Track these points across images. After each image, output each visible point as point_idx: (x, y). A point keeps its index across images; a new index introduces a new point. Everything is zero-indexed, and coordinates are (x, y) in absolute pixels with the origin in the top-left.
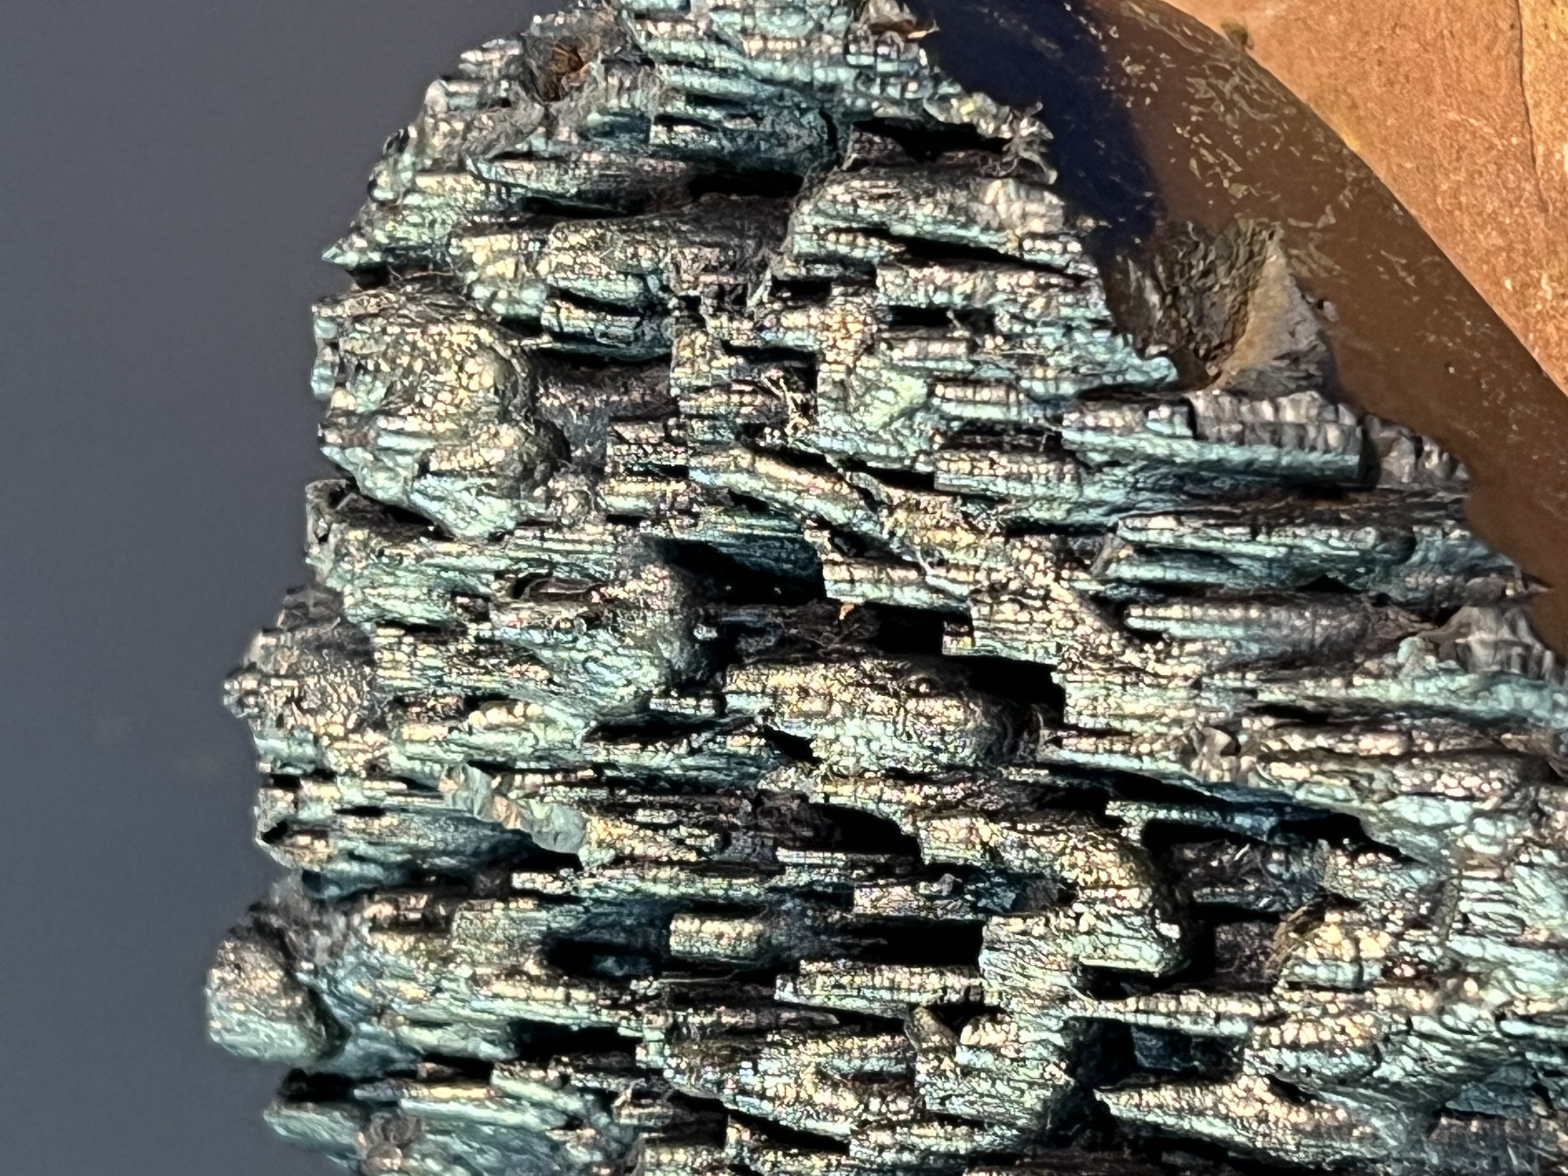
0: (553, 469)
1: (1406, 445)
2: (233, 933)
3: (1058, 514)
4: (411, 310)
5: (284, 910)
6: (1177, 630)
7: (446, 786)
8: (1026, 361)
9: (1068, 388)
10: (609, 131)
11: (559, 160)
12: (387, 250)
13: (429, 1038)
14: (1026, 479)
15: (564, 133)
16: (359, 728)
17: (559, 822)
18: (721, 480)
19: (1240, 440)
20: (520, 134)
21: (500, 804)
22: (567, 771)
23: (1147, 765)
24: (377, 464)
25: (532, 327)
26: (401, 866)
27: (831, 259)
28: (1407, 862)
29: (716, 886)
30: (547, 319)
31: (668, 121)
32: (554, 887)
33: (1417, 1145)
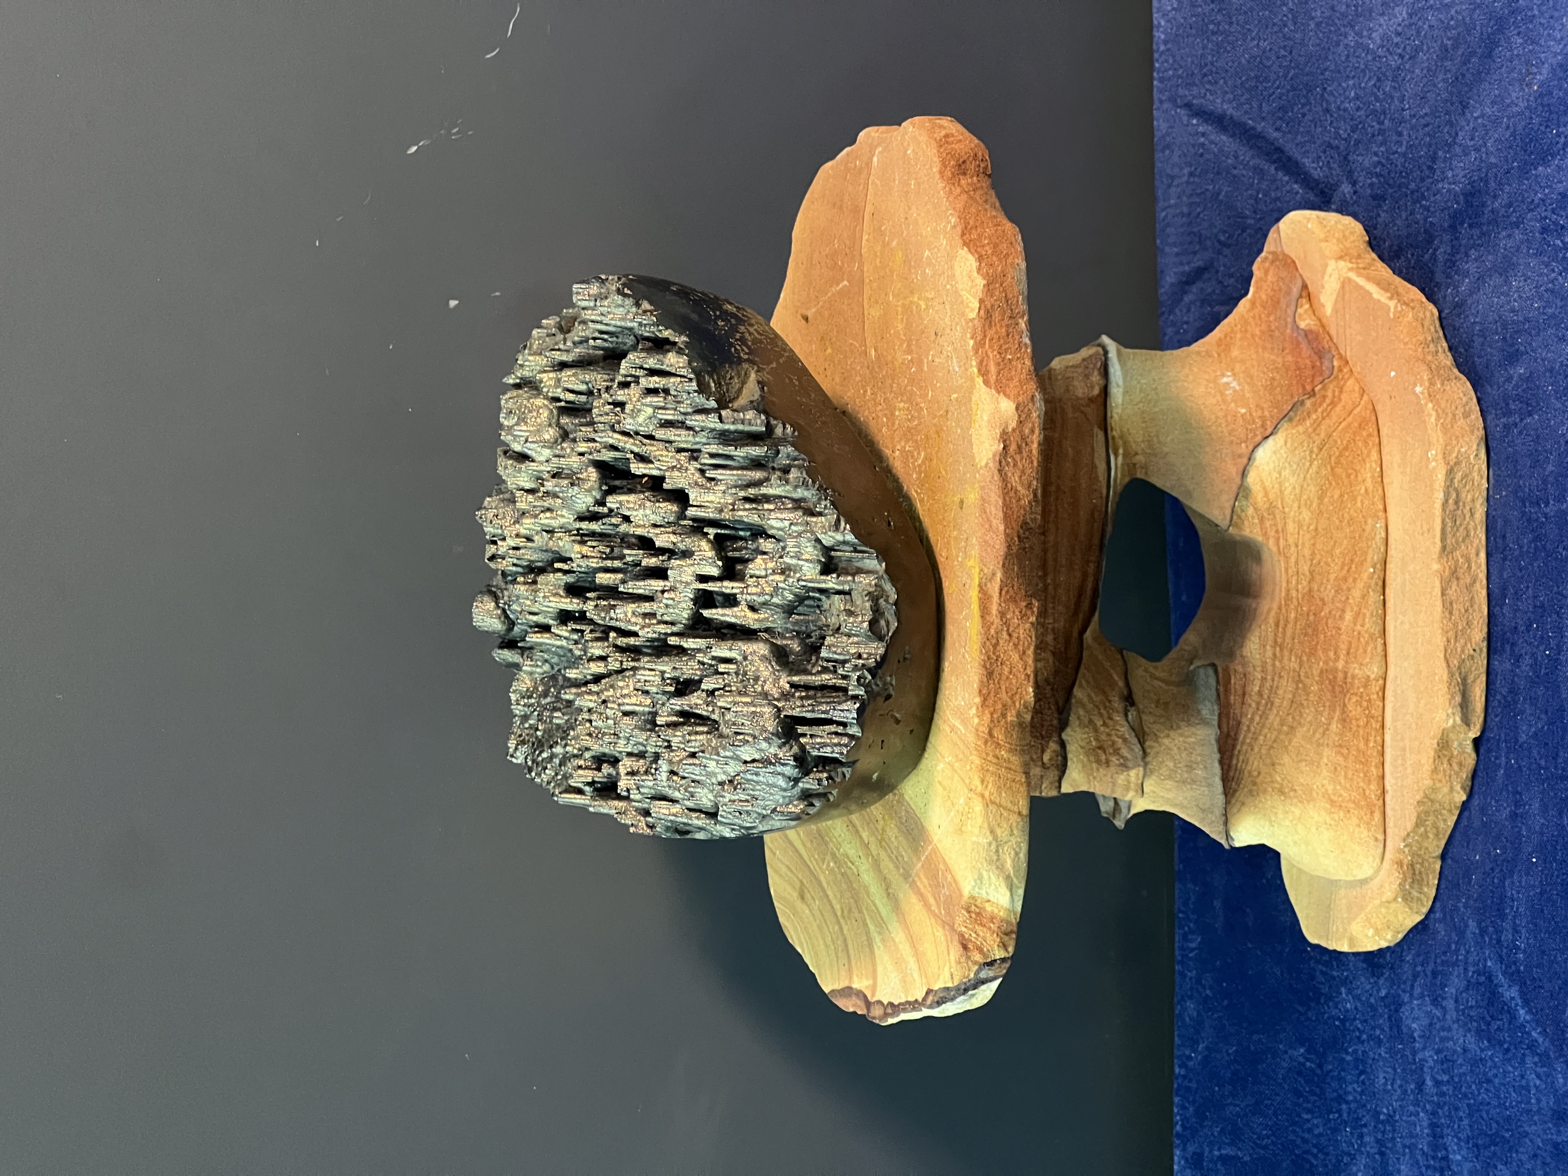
0: (563, 440)
1: (781, 425)
2: (481, 592)
3: (689, 446)
4: (525, 395)
5: (497, 586)
6: (719, 477)
7: (536, 538)
8: (679, 402)
9: (690, 410)
10: (581, 342)
11: (567, 351)
12: (521, 379)
13: (535, 618)
14: (679, 435)
15: (569, 344)
16: (514, 523)
17: (567, 547)
18: (604, 440)
19: (733, 423)
20: (556, 344)
21: (551, 542)
22: (570, 531)
23: (711, 515)
24: (515, 440)
25: (558, 400)
26: (527, 566)
27: (631, 376)
28: (778, 540)
29: (609, 563)
30: (562, 397)
31: (594, 339)
32: (566, 567)
33: (786, 623)
